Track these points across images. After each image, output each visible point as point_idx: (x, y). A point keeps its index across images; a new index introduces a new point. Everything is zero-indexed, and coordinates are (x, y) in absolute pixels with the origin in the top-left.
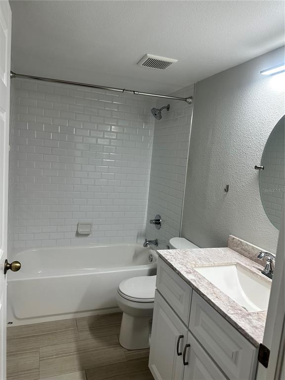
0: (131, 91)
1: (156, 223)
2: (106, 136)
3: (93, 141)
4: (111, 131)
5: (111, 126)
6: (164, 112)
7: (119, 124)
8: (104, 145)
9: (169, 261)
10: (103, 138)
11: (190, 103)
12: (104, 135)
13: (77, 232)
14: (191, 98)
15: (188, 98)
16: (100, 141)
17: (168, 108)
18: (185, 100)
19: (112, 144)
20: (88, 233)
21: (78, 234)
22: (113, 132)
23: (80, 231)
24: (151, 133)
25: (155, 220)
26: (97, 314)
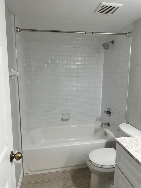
0: (90, 32)
1: (108, 113)
2: (75, 63)
3: (69, 66)
4: (78, 60)
5: (78, 57)
6: (110, 45)
7: (83, 56)
8: (74, 68)
9: (126, 148)
10: (74, 64)
11: (129, 36)
12: (74, 63)
13: (62, 118)
14: (130, 33)
15: (128, 33)
16: (72, 66)
17: (113, 42)
18: (126, 34)
19: (79, 67)
20: (68, 119)
21: (62, 120)
22: (79, 60)
23: (64, 117)
24: (102, 59)
25: (107, 111)
26: (75, 169)
